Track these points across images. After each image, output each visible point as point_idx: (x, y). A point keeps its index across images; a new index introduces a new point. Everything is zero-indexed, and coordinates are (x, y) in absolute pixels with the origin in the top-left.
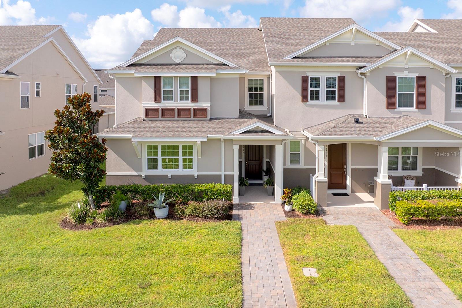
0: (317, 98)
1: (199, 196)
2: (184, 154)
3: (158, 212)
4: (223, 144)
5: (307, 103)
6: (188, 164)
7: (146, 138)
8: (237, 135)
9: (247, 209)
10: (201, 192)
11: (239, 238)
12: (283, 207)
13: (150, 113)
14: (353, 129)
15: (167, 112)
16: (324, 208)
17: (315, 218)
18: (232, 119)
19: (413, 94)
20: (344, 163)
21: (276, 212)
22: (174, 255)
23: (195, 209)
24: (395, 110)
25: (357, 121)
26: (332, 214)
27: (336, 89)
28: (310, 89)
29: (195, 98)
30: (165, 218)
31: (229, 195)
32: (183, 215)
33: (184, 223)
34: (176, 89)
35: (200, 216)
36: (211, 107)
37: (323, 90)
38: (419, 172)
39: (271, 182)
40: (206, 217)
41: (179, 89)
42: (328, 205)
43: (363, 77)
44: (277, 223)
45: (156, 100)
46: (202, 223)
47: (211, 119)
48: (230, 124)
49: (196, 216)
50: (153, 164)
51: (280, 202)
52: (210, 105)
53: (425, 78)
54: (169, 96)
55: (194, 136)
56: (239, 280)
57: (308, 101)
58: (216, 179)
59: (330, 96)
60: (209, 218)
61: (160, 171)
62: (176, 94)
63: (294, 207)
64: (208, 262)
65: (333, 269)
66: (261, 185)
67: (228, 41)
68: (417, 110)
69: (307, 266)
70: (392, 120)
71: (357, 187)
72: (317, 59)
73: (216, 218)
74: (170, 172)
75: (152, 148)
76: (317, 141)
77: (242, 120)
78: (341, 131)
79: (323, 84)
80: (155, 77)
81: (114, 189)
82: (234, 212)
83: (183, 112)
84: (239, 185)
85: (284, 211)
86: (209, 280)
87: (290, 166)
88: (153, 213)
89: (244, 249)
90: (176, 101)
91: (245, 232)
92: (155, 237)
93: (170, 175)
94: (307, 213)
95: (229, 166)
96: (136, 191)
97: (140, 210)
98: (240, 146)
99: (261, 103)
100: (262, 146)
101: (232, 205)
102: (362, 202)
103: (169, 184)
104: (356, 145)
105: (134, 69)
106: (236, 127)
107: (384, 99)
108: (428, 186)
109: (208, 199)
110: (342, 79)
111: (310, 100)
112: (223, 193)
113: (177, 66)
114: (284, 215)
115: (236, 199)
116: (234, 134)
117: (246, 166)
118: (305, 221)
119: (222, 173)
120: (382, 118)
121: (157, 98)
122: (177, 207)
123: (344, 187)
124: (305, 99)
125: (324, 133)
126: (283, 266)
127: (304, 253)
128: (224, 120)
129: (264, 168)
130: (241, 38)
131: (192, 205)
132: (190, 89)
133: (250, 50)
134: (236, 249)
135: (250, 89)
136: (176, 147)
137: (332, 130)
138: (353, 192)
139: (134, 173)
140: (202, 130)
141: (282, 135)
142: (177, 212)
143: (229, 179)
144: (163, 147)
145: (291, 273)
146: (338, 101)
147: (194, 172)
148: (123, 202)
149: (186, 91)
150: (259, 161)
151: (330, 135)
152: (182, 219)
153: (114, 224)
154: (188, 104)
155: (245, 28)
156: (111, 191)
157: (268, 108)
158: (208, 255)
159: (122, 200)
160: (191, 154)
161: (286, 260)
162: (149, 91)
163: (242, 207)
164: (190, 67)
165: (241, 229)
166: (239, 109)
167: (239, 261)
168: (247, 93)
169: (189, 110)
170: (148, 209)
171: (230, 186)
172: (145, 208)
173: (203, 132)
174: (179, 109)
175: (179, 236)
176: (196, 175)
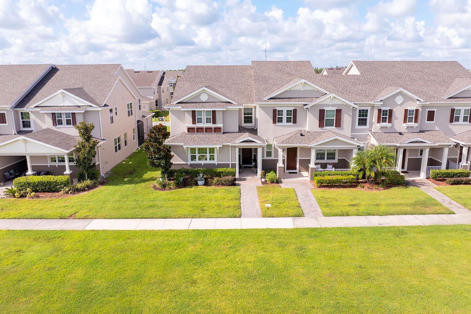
0: (281, 121)
1: (219, 175)
2: (210, 153)
3: (200, 183)
4: (230, 148)
5: (276, 124)
6: (212, 158)
7: (191, 145)
8: (238, 143)
9: (243, 181)
10: (220, 173)
11: (239, 193)
12: (261, 179)
13: (190, 130)
14: (298, 140)
15: (200, 130)
16: (282, 180)
17: (276, 185)
18: (235, 133)
19: (334, 119)
20: (296, 156)
21: (257, 182)
22: (211, 200)
23: (218, 181)
24: (324, 128)
25: (302, 135)
26: (285, 183)
27: (292, 116)
28: (277, 116)
29: (214, 122)
30: (204, 185)
31: (234, 174)
32: (212, 184)
33: (212, 187)
34: (204, 117)
35: (220, 184)
36: (223, 126)
37: (285, 117)
38: (336, 161)
39: (256, 167)
40: (223, 185)
41: (205, 117)
42: (284, 178)
43: (306, 110)
44: (257, 187)
45: (193, 123)
46: (221, 187)
47: (224, 133)
48: (234, 136)
49: (218, 184)
50: (193, 158)
51: (260, 177)
52: (222, 126)
53: (341, 110)
54: (200, 121)
55: (216, 144)
56: (240, 208)
57: (276, 123)
58: (227, 166)
59: (288, 120)
60: (224, 185)
61: (197, 162)
62: (204, 119)
63: (266, 180)
64: (227, 202)
65: (278, 204)
66: (251, 167)
67: (231, 78)
68: (335, 128)
69: (267, 203)
70: (321, 134)
71: (302, 169)
72: (282, 99)
73: (228, 185)
74: (203, 162)
75: (193, 150)
76: (279, 147)
77: (240, 134)
78: (292, 141)
79: (285, 113)
80: (192, 111)
81: (176, 171)
82: (237, 182)
83: (208, 130)
84: (239, 168)
85: (262, 181)
86: (227, 208)
87: (266, 158)
88: (197, 183)
89: (241, 198)
90: (204, 123)
91: (242, 191)
92: (201, 193)
93: (203, 164)
94: (272, 182)
95: (233, 159)
96: (187, 172)
97: (191, 182)
98: (239, 149)
99: (251, 122)
100: (252, 148)
101: (235, 178)
102: (303, 176)
103: (203, 169)
104: (302, 148)
105: (180, 106)
106: (237, 138)
107: (317, 122)
108: (335, 169)
109: (224, 176)
110: (295, 111)
111: (278, 122)
112: (231, 173)
113: (204, 104)
114: (261, 184)
115: (237, 176)
116: (236, 143)
117: (242, 157)
118: (271, 186)
119: (230, 163)
120: (316, 132)
121: (194, 122)
122: (209, 180)
123: (295, 169)
124: (274, 122)
125: (283, 142)
126: (258, 204)
127: (267, 199)
128: (231, 134)
129: (253, 158)
130: (239, 75)
131: (216, 179)
132: (211, 117)
133: (245, 86)
134: (238, 197)
135: (245, 114)
136: (206, 149)
137: (287, 141)
138: (300, 171)
139: (184, 163)
140: (219, 140)
141: (261, 143)
142: (209, 182)
143: (234, 166)
144: (199, 149)
145: (260, 206)
146: (293, 123)
147: (215, 162)
148: (182, 178)
149: (209, 118)
150: (250, 154)
151: (286, 143)
152: (211, 185)
153: (179, 188)
154: (210, 125)
155: (242, 66)
156: (175, 172)
157: (255, 125)
158: (226, 200)
159: (181, 177)
160: (213, 152)
161: (259, 202)
162: (189, 118)
163: (240, 180)
164: (211, 104)
165: (240, 190)
166: (239, 126)
167: (239, 202)
168: (243, 116)
169: (211, 128)
170: (195, 181)
171: (234, 169)
172: (193, 180)
173: (220, 142)
174: (206, 128)
175: (212, 193)
176: (216, 164)
